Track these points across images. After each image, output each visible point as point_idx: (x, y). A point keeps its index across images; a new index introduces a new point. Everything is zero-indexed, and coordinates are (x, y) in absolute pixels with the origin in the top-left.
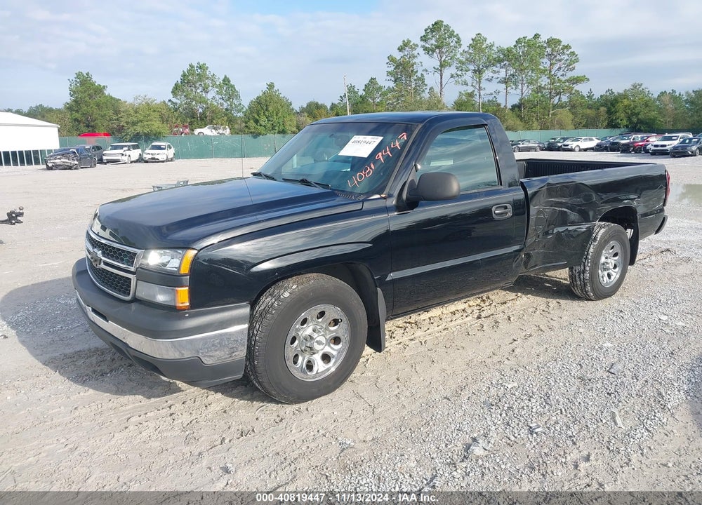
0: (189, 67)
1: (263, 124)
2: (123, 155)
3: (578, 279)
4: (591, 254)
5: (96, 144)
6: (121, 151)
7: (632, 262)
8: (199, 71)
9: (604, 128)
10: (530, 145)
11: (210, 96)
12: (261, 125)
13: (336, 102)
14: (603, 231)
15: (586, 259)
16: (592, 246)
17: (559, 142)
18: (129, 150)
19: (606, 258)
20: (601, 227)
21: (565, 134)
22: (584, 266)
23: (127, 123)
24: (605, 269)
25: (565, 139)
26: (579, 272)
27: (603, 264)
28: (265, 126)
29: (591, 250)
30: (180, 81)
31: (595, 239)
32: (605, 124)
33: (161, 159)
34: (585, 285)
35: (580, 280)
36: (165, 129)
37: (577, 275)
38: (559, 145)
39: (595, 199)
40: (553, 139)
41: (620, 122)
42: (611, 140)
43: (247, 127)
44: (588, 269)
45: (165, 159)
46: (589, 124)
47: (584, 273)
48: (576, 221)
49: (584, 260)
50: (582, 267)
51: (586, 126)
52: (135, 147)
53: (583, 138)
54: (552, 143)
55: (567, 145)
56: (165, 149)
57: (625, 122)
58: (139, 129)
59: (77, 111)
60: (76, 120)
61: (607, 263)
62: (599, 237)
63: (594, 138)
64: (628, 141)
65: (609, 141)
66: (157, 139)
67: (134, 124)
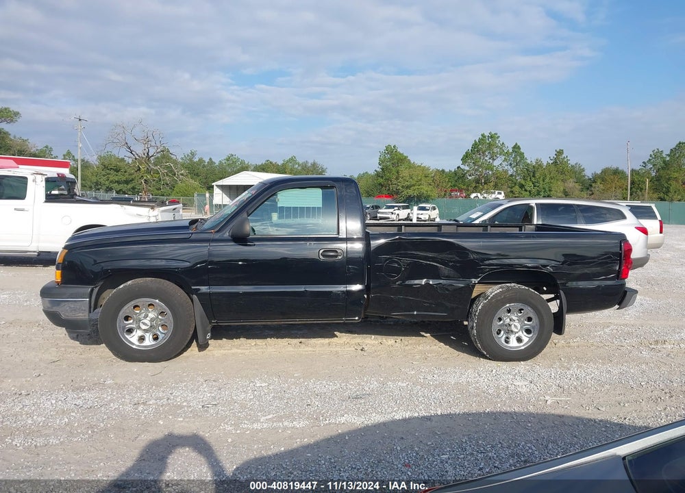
0: (481, 137)
1: (528, 189)
2: (392, 213)
4: (478, 311)
5: (375, 204)
6: (391, 210)
8: (490, 140)
11: (496, 163)
12: (526, 190)
13: (637, 168)
15: (475, 315)
16: (481, 304)
18: (399, 209)
19: (511, 320)
22: (473, 322)
23: (403, 187)
27: (506, 326)
28: (530, 192)
29: (480, 307)
30: (470, 149)
33: (423, 219)
34: (476, 341)
36: (435, 193)
43: (512, 192)
44: (475, 325)
45: (427, 218)
47: (473, 329)
49: (473, 316)
52: (405, 208)
56: (428, 210)
58: (410, 192)
59: (382, 177)
60: (380, 184)
62: (491, 295)
66: (427, 201)
67: (408, 187)
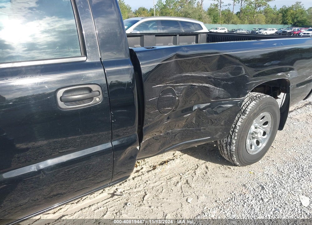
3: (225, 150)
4: (238, 128)
7: (281, 127)
9: (280, 24)
10: (243, 32)
13: (153, 8)
14: (253, 103)
15: (233, 132)
16: (240, 120)
17: (257, 30)
19: (256, 128)
20: (252, 99)
21: (260, 26)
22: (231, 138)
24: (253, 138)
25: (260, 29)
26: (226, 143)
27: (252, 134)
29: (239, 124)
31: (244, 113)
32: (281, 22)
34: (231, 156)
35: (227, 151)
37: (224, 145)
38: (257, 32)
39: (244, 73)
40: (254, 29)
41: (288, 21)
42: (283, 30)
44: (234, 141)
46: (273, 22)
47: (230, 145)
48: (221, 96)
49: (231, 133)
50: (229, 140)
51: (272, 23)
53: (269, 29)
54: (254, 31)
55: (261, 32)
57: (290, 21)
61: (256, 133)
62: (248, 110)
63: (274, 29)
64: (291, 31)
65: (282, 31)
